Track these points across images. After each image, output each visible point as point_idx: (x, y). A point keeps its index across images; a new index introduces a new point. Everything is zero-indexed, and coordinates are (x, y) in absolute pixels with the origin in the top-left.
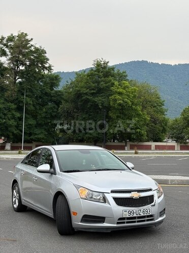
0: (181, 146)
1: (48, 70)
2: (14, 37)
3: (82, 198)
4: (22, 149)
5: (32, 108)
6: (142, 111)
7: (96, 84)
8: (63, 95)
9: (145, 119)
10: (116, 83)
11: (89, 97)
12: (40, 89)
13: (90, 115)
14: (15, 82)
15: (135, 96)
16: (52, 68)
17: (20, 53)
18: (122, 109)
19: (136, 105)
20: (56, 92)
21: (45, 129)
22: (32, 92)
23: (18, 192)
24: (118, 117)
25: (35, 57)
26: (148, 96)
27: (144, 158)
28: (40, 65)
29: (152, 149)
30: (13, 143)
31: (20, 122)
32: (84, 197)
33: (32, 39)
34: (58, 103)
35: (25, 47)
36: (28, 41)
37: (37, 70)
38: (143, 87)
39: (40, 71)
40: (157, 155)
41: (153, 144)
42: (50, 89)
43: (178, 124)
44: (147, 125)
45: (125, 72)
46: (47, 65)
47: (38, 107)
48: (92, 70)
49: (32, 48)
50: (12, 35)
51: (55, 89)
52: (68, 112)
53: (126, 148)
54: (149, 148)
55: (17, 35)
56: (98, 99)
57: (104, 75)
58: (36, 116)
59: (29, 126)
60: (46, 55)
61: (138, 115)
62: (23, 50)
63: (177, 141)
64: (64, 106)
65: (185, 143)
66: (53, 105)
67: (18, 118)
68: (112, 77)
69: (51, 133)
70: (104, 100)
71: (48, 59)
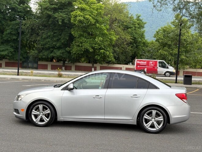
9: (111, 39)
11: (49, 13)
15: (99, 13)
21: (12, 46)
52: (32, 28)
56: (59, 15)
61: (103, 34)
70: (65, 16)
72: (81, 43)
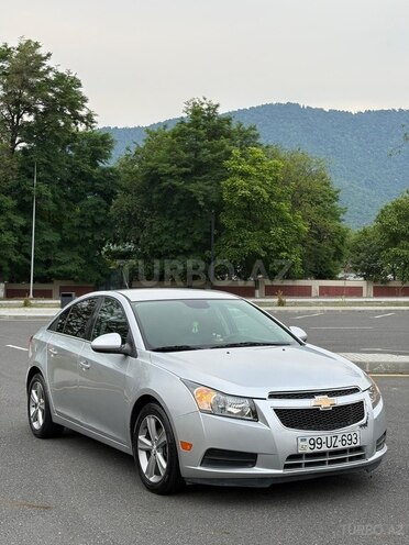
0: (374, 287)
1: (87, 124)
2: (9, 50)
3: (202, 411)
4: (31, 296)
5: (52, 205)
6: (292, 212)
7: (192, 154)
8: (119, 177)
9: (298, 230)
10: (236, 152)
11: (176, 183)
12: (69, 165)
13: (178, 222)
14: (13, 150)
15: (276, 181)
16: (95, 118)
17: (25, 85)
18: (248, 208)
19: (279, 199)
20: (104, 171)
21: (81, 253)
22: (50, 171)
23: (44, 395)
24: (239, 225)
25: (56, 94)
26: (306, 179)
27: (300, 313)
28: (69, 113)
29: (313, 294)
30: (11, 281)
31: (26, 238)
32: (206, 407)
33: (49, 55)
34: (108, 196)
35: (34, 72)
36: (40, 59)
37: (62, 124)
38: (293, 160)
39: (67, 124)
40: (326, 308)
41: (316, 284)
42: (90, 164)
43: (370, 240)
44: (303, 243)
45: (254, 129)
46: (83, 113)
47: (64, 205)
48: (182, 123)
49: (51, 76)
50: (5, 46)
51: (101, 165)
52: (129, 214)
53: (257, 292)
54: (306, 292)
55: (16, 46)
56: (197, 187)
57: (208, 133)
58: (61, 223)
59: (44, 246)
60: (80, 89)
61: (282, 220)
62: (31, 80)
63: (366, 277)
64: (122, 202)
65: (383, 282)
66: (97, 200)
67: (21, 227)
68: (226, 137)
69: (95, 260)
70: (209, 188)
71: (84, 100)
72: (242, 240)
